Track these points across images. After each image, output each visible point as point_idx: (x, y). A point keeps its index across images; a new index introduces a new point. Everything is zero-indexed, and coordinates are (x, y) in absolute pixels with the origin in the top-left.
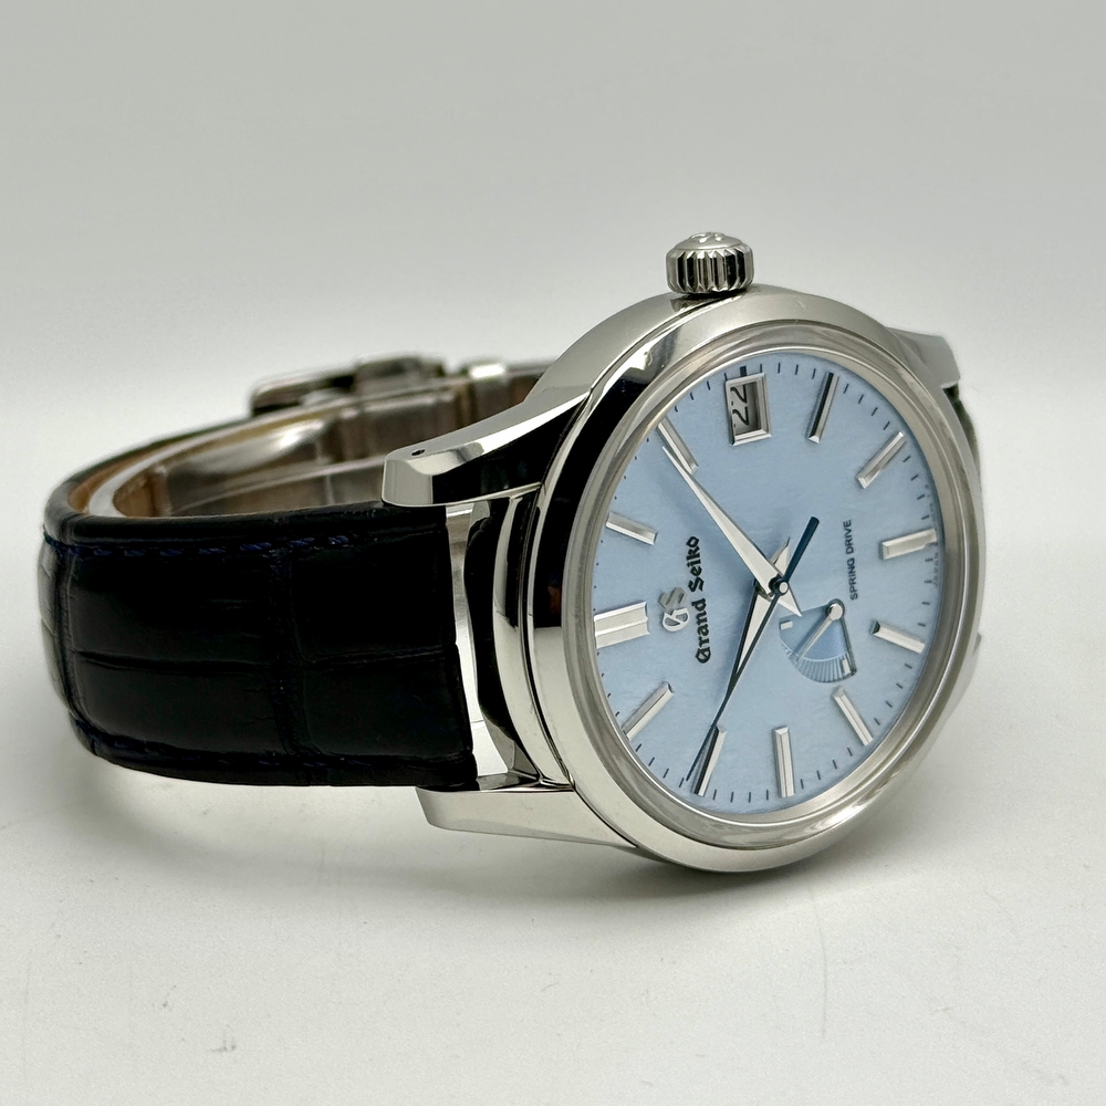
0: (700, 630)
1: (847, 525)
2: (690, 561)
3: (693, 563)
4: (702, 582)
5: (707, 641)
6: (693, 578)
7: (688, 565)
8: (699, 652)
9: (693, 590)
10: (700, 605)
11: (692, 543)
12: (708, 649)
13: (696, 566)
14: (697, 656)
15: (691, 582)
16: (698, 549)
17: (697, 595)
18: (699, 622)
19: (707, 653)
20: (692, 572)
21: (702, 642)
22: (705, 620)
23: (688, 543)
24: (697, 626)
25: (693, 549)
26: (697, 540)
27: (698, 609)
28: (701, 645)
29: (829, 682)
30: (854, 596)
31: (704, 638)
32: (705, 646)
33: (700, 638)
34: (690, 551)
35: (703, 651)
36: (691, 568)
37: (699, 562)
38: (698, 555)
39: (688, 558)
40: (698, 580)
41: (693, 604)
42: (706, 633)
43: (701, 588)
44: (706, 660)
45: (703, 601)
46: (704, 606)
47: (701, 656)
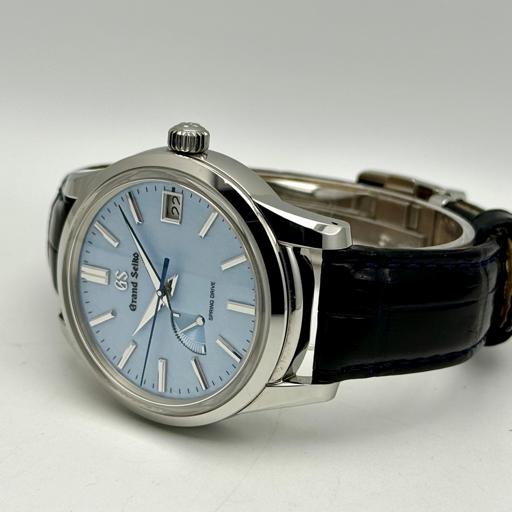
0: (133, 295)
1: (213, 284)
2: (134, 263)
3: (134, 264)
4: (137, 275)
5: (135, 302)
6: (134, 272)
7: (132, 264)
8: (131, 305)
9: (133, 276)
10: (135, 285)
11: (136, 255)
12: (135, 306)
13: (136, 267)
14: (130, 306)
15: (132, 273)
16: (138, 259)
17: (134, 280)
18: (133, 292)
19: (135, 307)
20: (134, 268)
21: (133, 302)
22: (136, 292)
23: (134, 255)
25: (136, 258)
26: (138, 256)
27: (134, 286)
30: (211, 318)
31: (134, 300)
32: (134, 304)
33: (133, 299)
34: (134, 259)
35: (133, 306)
36: (133, 266)
37: (137, 265)
38: (137, 262)
39: (133, 261)
40: (136, 273)
41: (132, 282)
42: (136, 298)
43: (136, 277)
44: (134, 310)
45: (136, 283)
46: (136, 286)
47: (132, 307)
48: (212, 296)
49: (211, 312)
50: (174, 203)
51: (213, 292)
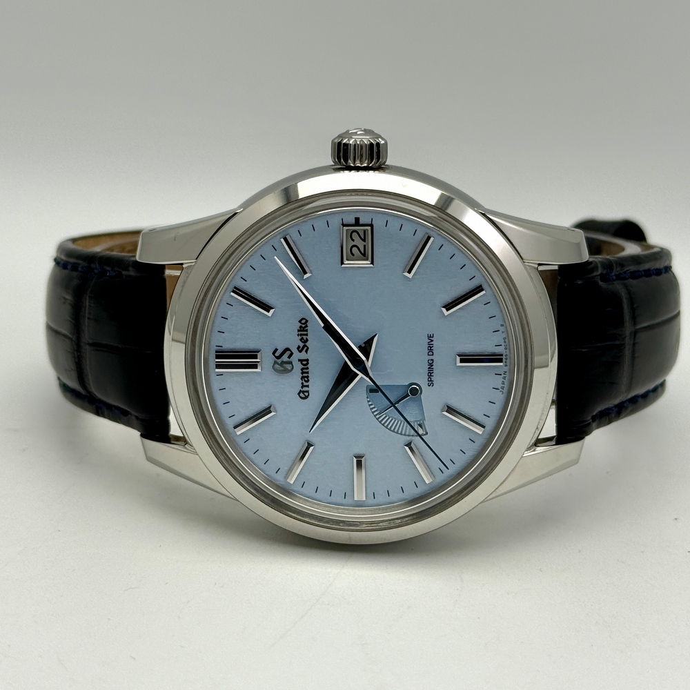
0: (302, 378)
1: (430, 337)
2: (300, 333)
3: (301, 335)
4: (308, 348)
5: (308, 386)
6: (301, 345)
7: (298, 335)
8: (300, 392)
9: (300, 352)
10: (304, 363)
11: (303, 321)
12: (308, 392)
13: (305, 337)
14: (299, 394)
15: (299, 346)
16: (307, 326)
17: (303, 355)
18: (302, 373)
19: (307, 394)
20: (301, 340)
22: (308, 373)
23: (300, 321)
24: (301, 375)
25: (303, 326)
26: (307, 321)
28: (302, 387)
29: (405, 435)
30: (431, 383)
31: (305, 384)
32: (305, 389)
33: (302, 383)
34: (301, 327)
35: (303, 392)
36: (300, 337)
37: (307, 335)
38: (307, 331)
39: (298, 331)
40: (305, 346)
41: (299, 360)
42: (308, 381)
43: (306, 351)
44: (306, 397)
45: (307, 360)
46: (308, 363)
47: (302, 395)
48: (431, 353)
49: (430, 375)
50: (353, 240)
51: (431, 347)
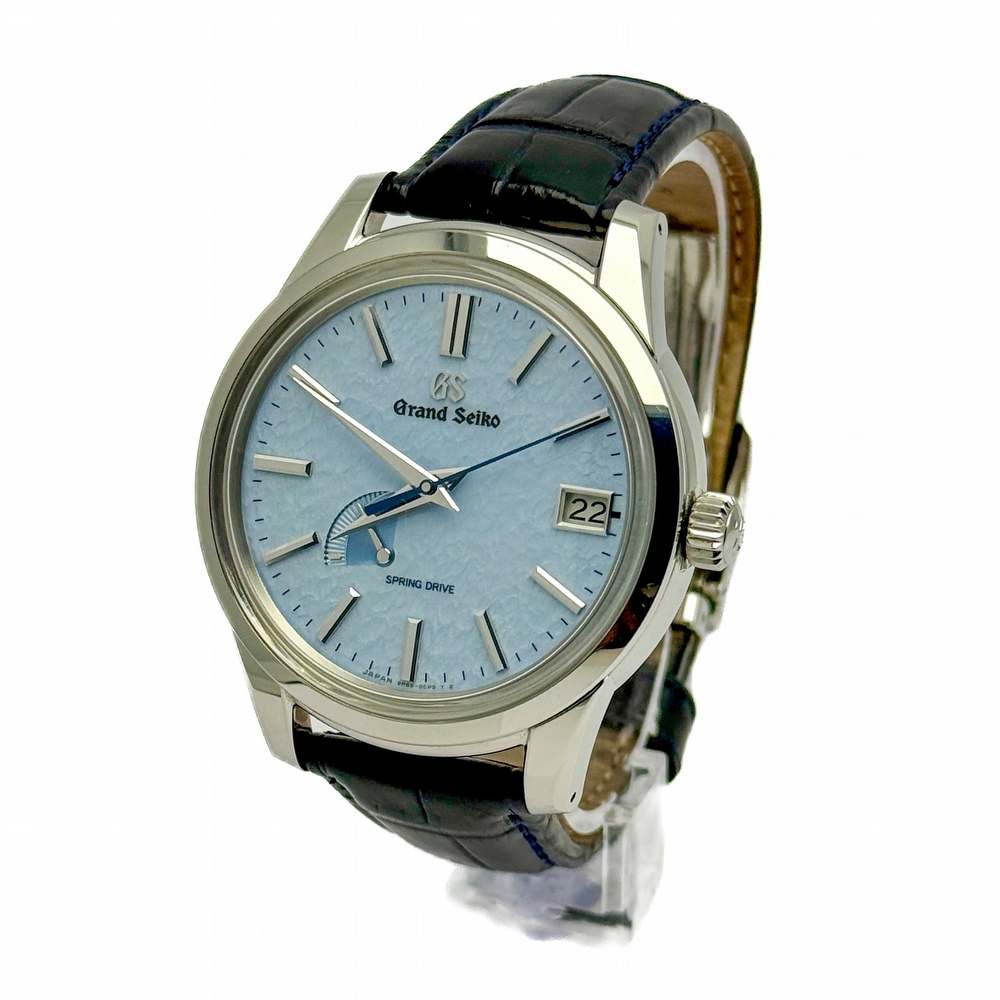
0: (422, 409)
1: (450, 589)
2: (481, 414)
3: (478, 416)
4: (460, 422)
5: (410, 414)
6: (465, 415)
7: (479, 412)
8: (405, 403)
9: (457, 411)
10: (442, 415)
11: (495, 422)
12: (403, 413)
13: (474, 420)
14: (402, 401)
15: (463, 410)
16: (488, 425)
17: (451, 414)
18: (428, 410)
19: (401, 411)
20: (472, 414)
21: (411, 408)
22: (428, 417)
23: (496, 417)
24: (426, 408)
25: (490, 421)
26: (495, 426)
27: (440, 412)
28: (410, 406)
31: (414, 411)
32: (408, 410)
33: (415, 408)
34: (489, 417)
35: (404, 407)
36: (476, 414)
37: (477, 423)
38: (483, 424)
39: (484, 413)
40: (463, 418)
41: (446, 408)
42: (417, 416)
43: (456, 419)
44: (396, 410)
45: (444, 419)
46: (440, 419)
47: (401, 404)
48: (429, 586)
49: (401, 581)
50: (593, 505)
51: (437, 587)
